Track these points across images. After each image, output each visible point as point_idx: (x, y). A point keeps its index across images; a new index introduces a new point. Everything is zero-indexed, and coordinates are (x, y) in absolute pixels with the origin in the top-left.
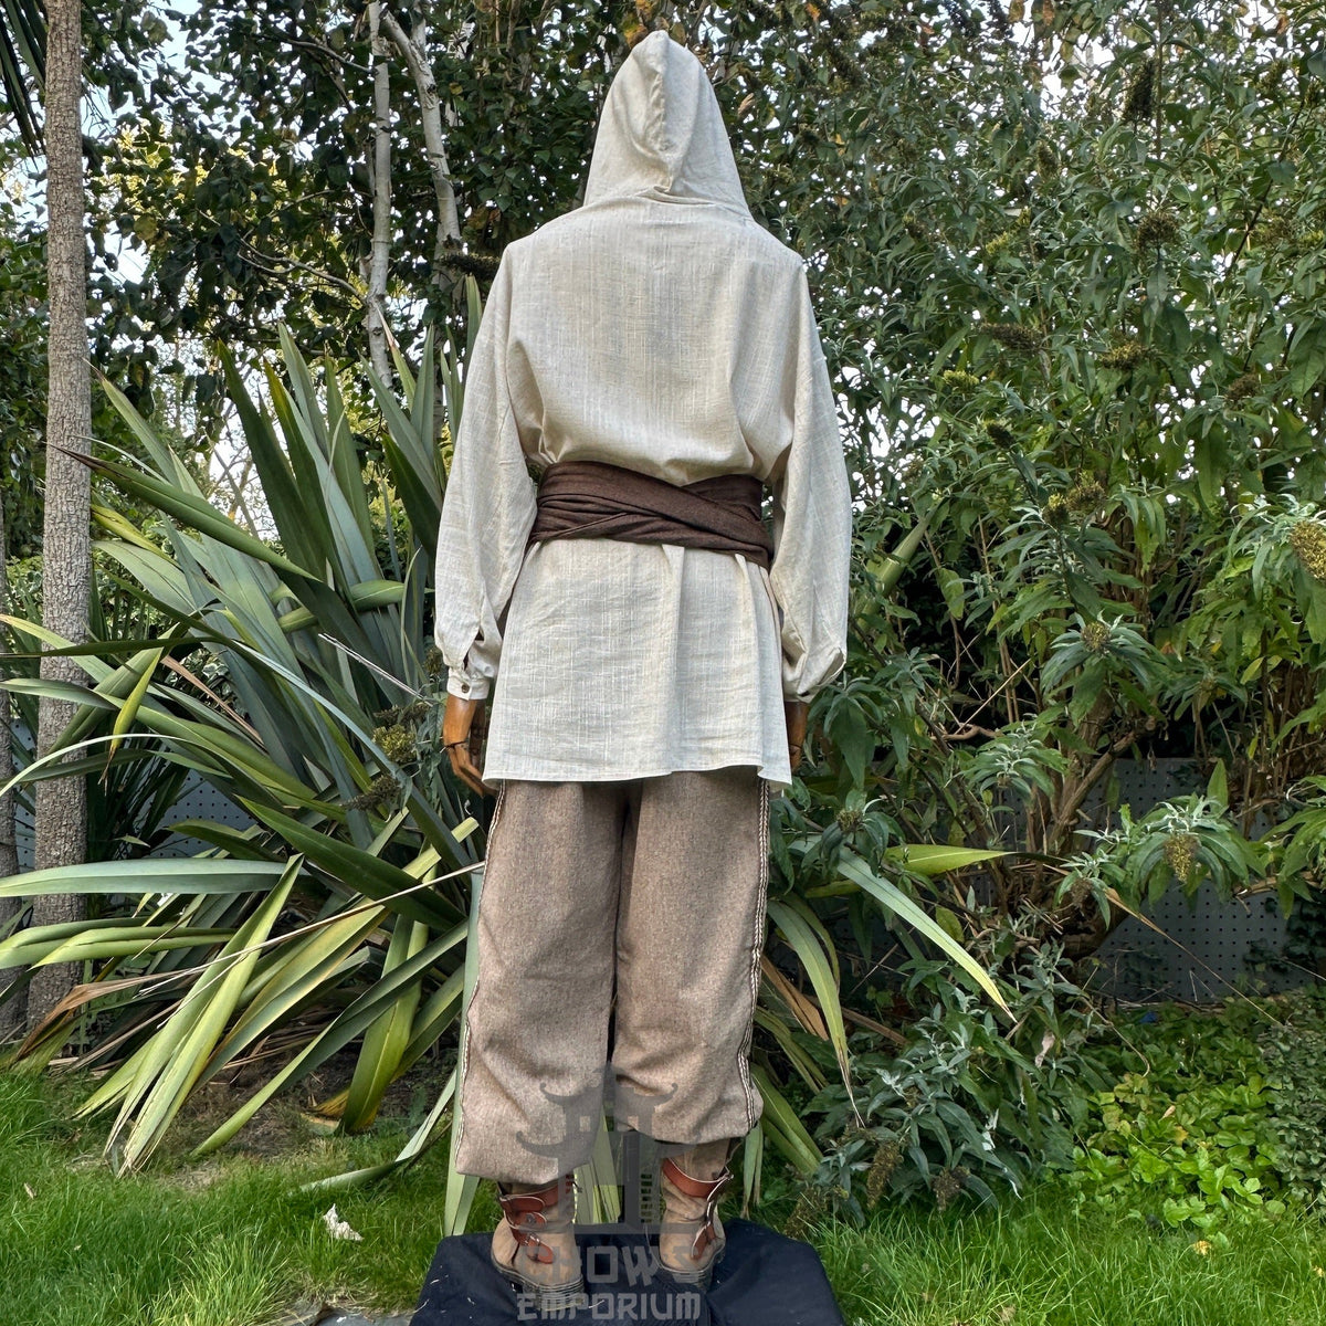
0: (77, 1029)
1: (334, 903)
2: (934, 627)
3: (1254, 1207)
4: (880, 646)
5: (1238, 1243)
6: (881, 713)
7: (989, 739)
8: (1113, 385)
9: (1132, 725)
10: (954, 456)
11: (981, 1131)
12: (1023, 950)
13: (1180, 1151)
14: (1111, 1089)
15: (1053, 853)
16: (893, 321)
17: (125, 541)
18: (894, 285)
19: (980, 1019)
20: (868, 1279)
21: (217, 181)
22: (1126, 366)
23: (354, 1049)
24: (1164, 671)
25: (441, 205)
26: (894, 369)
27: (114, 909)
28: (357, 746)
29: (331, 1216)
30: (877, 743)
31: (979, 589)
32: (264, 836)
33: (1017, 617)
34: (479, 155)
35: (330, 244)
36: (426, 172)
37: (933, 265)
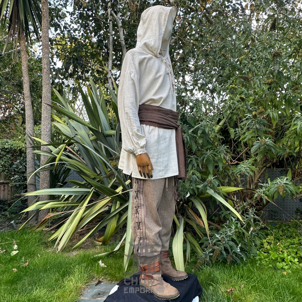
0: (48, 223)
1: (101, 197)
2: (228, 140)
3: (296, 264)
4: (216, 144)
5: (293, 272)
6: (216, 158)
7: (240, 164)
8: (267, 88)
9: (271, 161)
10: (232, 103)
11: (237, 247)
12: (247, 209)
13: (280, 252)
14: (265, 239)
15: (253, 188)
16: (219, 75)
17: (58, 122)
18: (219, 67)
19: (237, 223)
20: (213, 278)
21: (76, 47)
22: (270, 84)
23: (105, 227)
24: (278, 149)
25: (123, 51)
26: (219, 85)
27: (56, 198)
28: (106, 164)
29: (100, 262)
30: (215, 165)
31: (238, 132)
32: (87, 183)
33: (246, 138)
34: (131, 40)
35: (100, 59)
36: (120, 44)
37: (228, 63)
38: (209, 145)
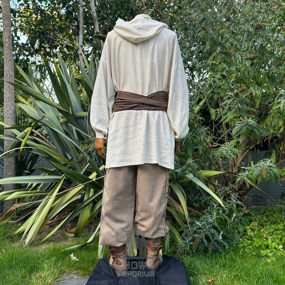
0: (14, 215)
1: (73, 185)
2: (209, 121)
3: (281, 252)
4: (196, 126)
5: (277, 259)
6: (195, 140)
7: (221, 146)
8: (250, 64)
9: (254, 143)
10: (213, 81)
11: (219, 235)
12: (229, 194)
13: (264, 239)
14: (249, 225)
15: (236, 172)
16: (199, 50)
17: (23, 103)
18: (200, 42)
19: (219, 210)
20: (193, 268)
21: (42, 19)
22: (252, 59)
23: (77, 218)
24: (261, 130)
25: (95, 24)
26: (199, 62)
27: (23, 187)
28: (78, 150)
29: (72, 255)
30: (195, 148)
31: (219, 112)
32: (57, 170)
33: (227, 118)
34: (103, 12)
35: (69, 33)
36: (92, 16)
37: (208, 37)
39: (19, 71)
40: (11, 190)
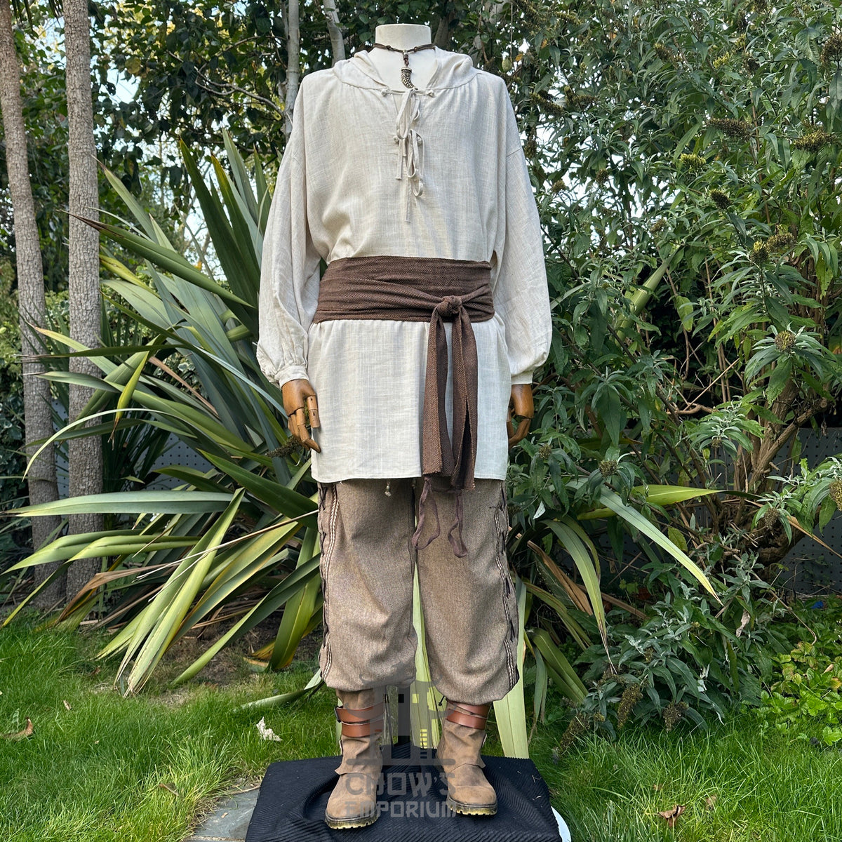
0: (98, 602)
1: (265, 520)
2: (672, 337)
4: (633, 349)
6: (632, 395)
7: (708, 413)
8: (803, 163)
9: (811, 404)
10: (688, 216)
11: (697, 679)
12: (729, 557)
13: (836, 694)
14: (788, 652)
15: (753, 492)
16: (647, 120)
17: (124, 280)
18: (649, 95)
19: (699, 603)
20: (617, 775)
21: (180, 31)
22: (813, 148)
23: (278, 615)
24: (834, 366)
25: (333, 45)
26: (648, 155)
27: (122, 524)
28: (280, 418)
29: (261, 725)
30: (629, 416)
31: (704, 310)
32: (220, 476)
33: (730, 329)
34: (359, 9)
35: (259, 74)
36: (324, 22)
37: (676, 80)
38: (610, 351)
39: (112, 187)
40: (88, 532)
